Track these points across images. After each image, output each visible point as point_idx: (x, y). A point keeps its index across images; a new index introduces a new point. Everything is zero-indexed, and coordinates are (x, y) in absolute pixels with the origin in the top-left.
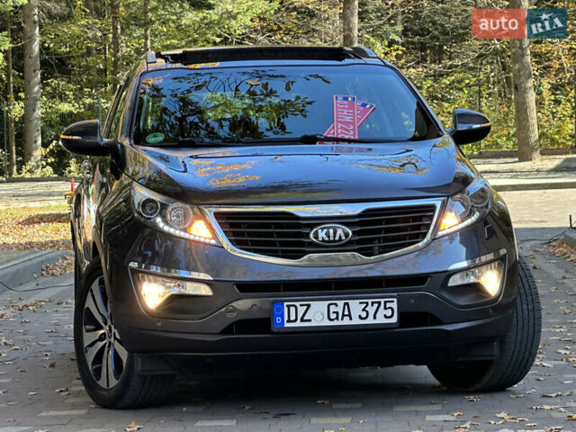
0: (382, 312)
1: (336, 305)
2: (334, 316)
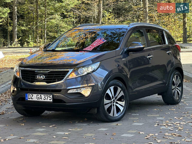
0: (49, 98)
1: (38, 95)
2: (38, 98)
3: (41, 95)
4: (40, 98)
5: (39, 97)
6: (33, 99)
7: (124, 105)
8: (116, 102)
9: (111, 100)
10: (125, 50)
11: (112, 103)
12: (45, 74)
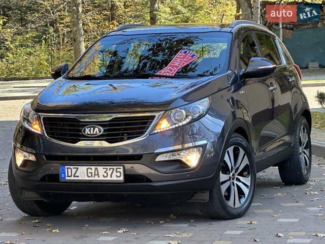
0: (115, 174)
1: (91, 169)
2: (90, 175)
3: (97, 169)
4: (95, 175)
5: (92, 173)
6: (78, 176)
7: (249, 185)
8: (237, 178)
9: (230, 174)
10: (241, 74)
11: (231, 179)
12: (102, 124)
